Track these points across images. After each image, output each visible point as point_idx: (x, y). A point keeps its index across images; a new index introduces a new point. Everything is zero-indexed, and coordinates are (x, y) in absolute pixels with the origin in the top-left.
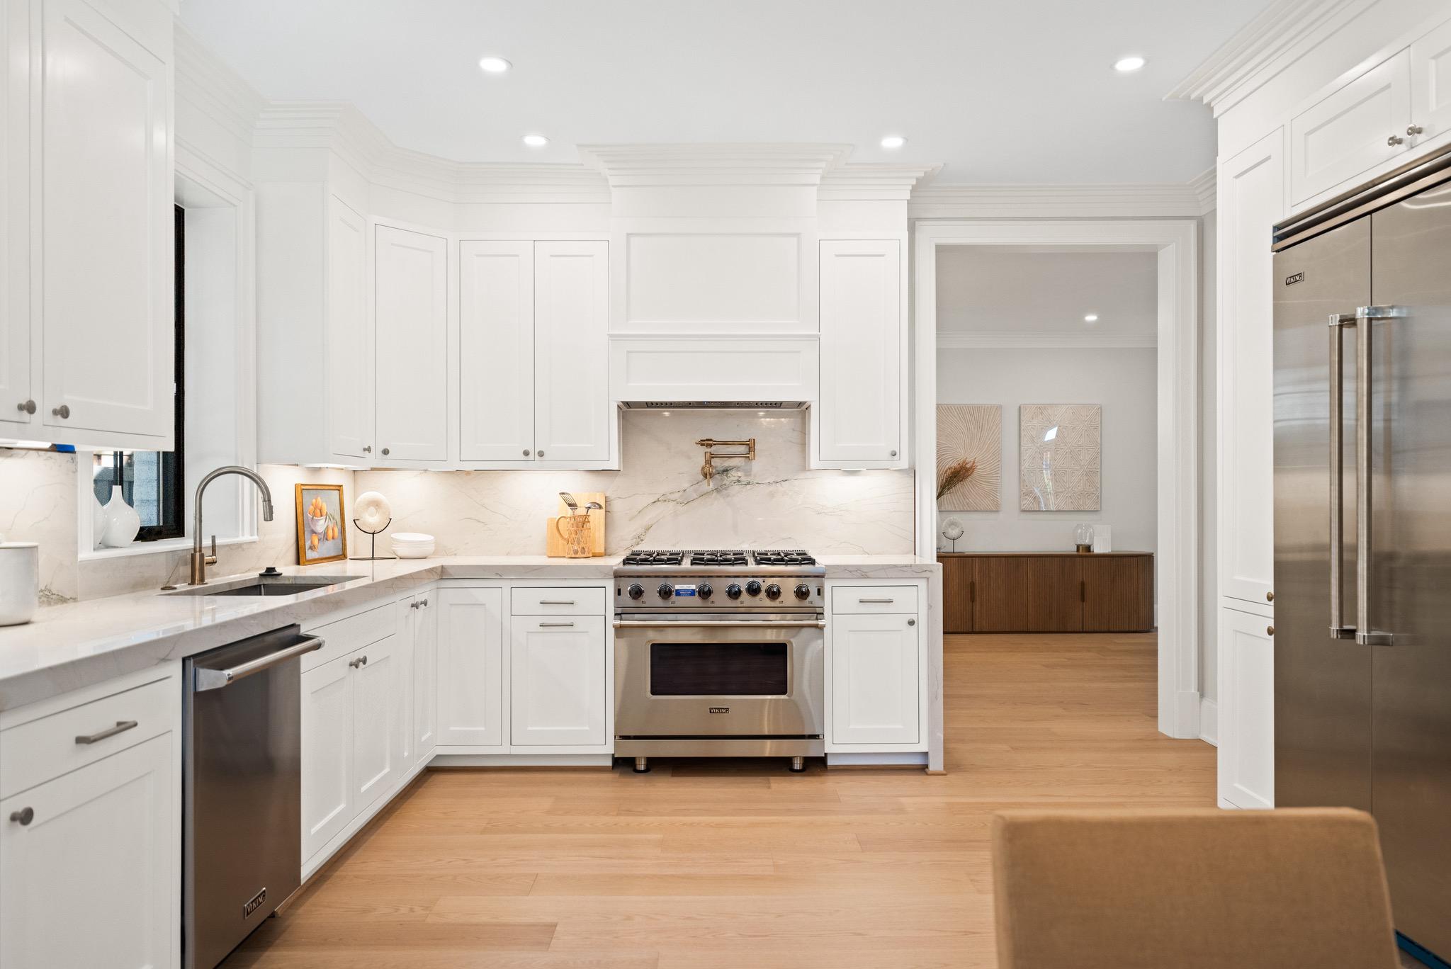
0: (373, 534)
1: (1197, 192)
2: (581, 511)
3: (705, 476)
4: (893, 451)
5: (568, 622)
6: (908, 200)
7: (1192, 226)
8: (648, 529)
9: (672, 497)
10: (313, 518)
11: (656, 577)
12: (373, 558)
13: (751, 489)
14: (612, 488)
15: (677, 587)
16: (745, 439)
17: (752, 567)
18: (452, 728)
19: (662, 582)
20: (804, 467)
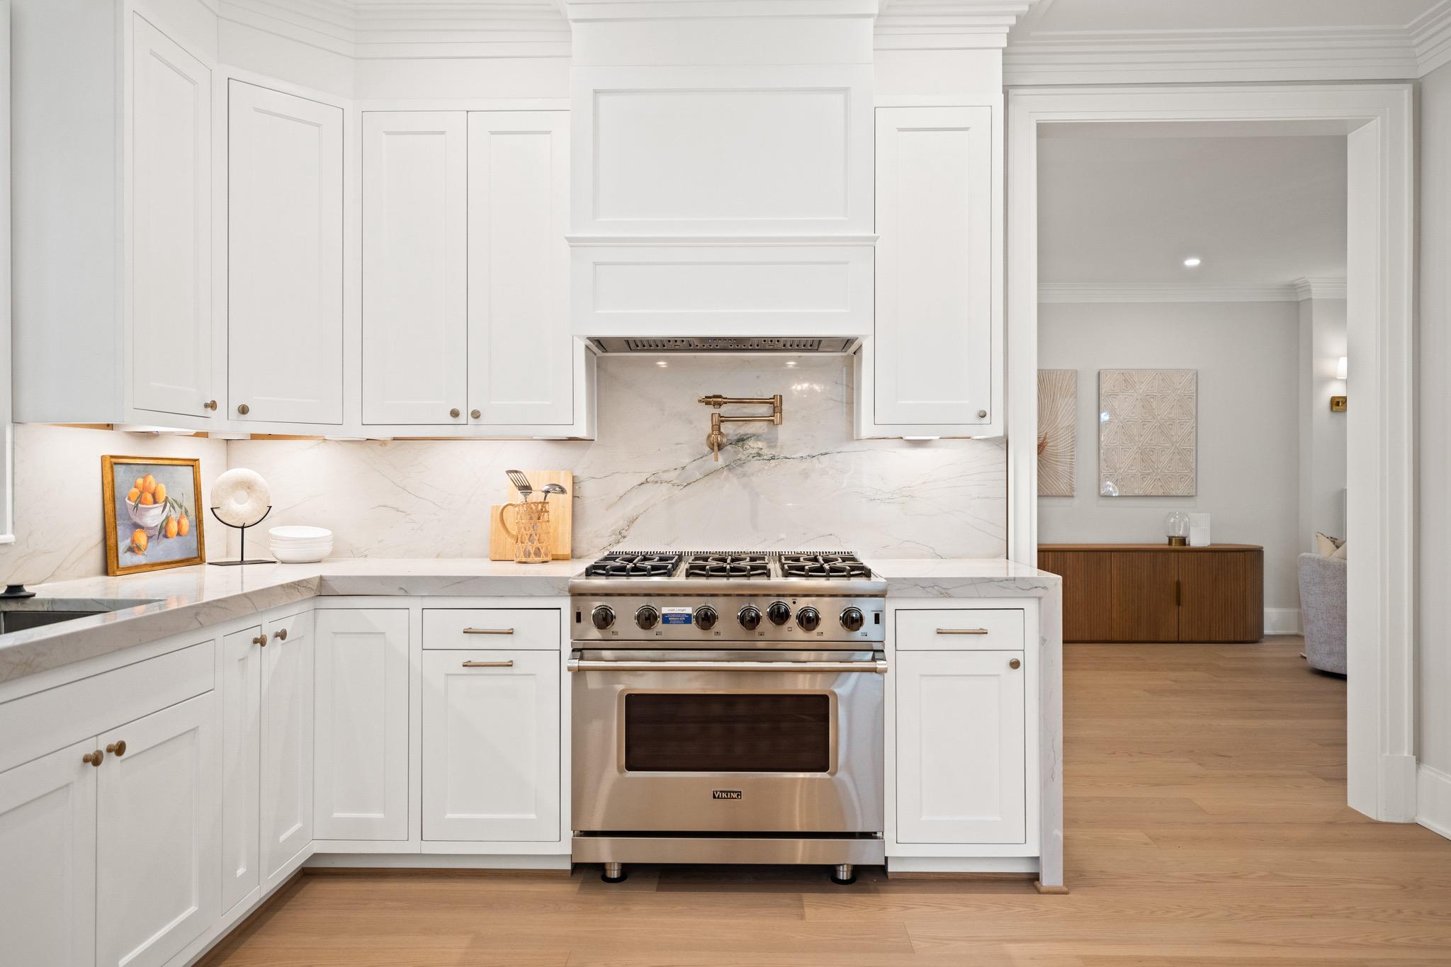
0: (243, 528)
1: (1415, 42)
2: (537, 496)
3: (712, 447)
4: (981, 411)
5: (505, 660)
6: (1003, 49)
7: (1406, 92)
8: (632, 521)
9: (665, 477)
10: (136, 506)
11: (633, 595)
12: (242, 562)
13: (776, 466)
14: (582, 462)
15: (665, 610)
16: (768, 395)
17: (777, 579)
18: (336, 815)
19: (642, 602)
20: (851, 434)
